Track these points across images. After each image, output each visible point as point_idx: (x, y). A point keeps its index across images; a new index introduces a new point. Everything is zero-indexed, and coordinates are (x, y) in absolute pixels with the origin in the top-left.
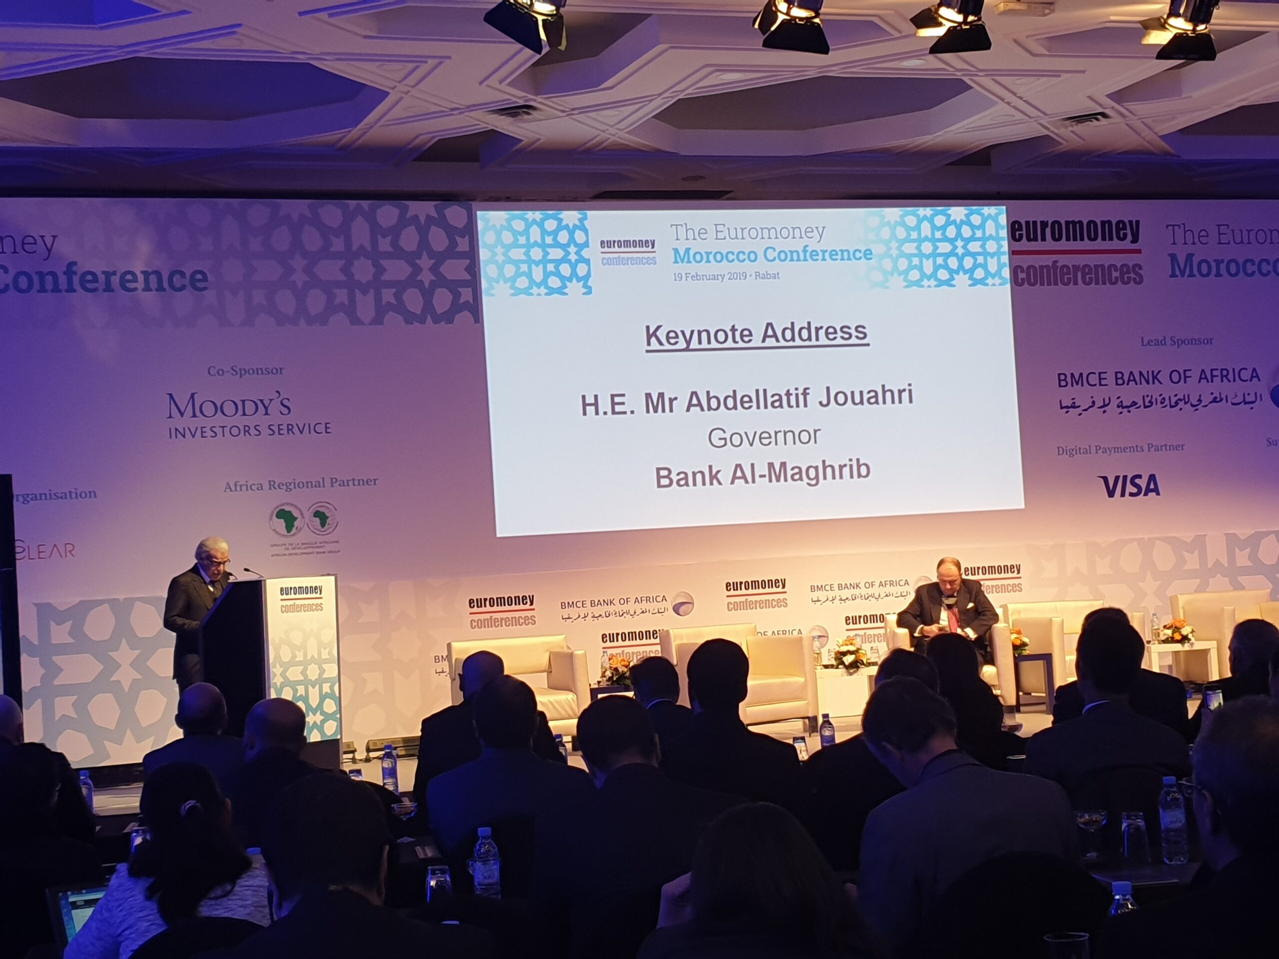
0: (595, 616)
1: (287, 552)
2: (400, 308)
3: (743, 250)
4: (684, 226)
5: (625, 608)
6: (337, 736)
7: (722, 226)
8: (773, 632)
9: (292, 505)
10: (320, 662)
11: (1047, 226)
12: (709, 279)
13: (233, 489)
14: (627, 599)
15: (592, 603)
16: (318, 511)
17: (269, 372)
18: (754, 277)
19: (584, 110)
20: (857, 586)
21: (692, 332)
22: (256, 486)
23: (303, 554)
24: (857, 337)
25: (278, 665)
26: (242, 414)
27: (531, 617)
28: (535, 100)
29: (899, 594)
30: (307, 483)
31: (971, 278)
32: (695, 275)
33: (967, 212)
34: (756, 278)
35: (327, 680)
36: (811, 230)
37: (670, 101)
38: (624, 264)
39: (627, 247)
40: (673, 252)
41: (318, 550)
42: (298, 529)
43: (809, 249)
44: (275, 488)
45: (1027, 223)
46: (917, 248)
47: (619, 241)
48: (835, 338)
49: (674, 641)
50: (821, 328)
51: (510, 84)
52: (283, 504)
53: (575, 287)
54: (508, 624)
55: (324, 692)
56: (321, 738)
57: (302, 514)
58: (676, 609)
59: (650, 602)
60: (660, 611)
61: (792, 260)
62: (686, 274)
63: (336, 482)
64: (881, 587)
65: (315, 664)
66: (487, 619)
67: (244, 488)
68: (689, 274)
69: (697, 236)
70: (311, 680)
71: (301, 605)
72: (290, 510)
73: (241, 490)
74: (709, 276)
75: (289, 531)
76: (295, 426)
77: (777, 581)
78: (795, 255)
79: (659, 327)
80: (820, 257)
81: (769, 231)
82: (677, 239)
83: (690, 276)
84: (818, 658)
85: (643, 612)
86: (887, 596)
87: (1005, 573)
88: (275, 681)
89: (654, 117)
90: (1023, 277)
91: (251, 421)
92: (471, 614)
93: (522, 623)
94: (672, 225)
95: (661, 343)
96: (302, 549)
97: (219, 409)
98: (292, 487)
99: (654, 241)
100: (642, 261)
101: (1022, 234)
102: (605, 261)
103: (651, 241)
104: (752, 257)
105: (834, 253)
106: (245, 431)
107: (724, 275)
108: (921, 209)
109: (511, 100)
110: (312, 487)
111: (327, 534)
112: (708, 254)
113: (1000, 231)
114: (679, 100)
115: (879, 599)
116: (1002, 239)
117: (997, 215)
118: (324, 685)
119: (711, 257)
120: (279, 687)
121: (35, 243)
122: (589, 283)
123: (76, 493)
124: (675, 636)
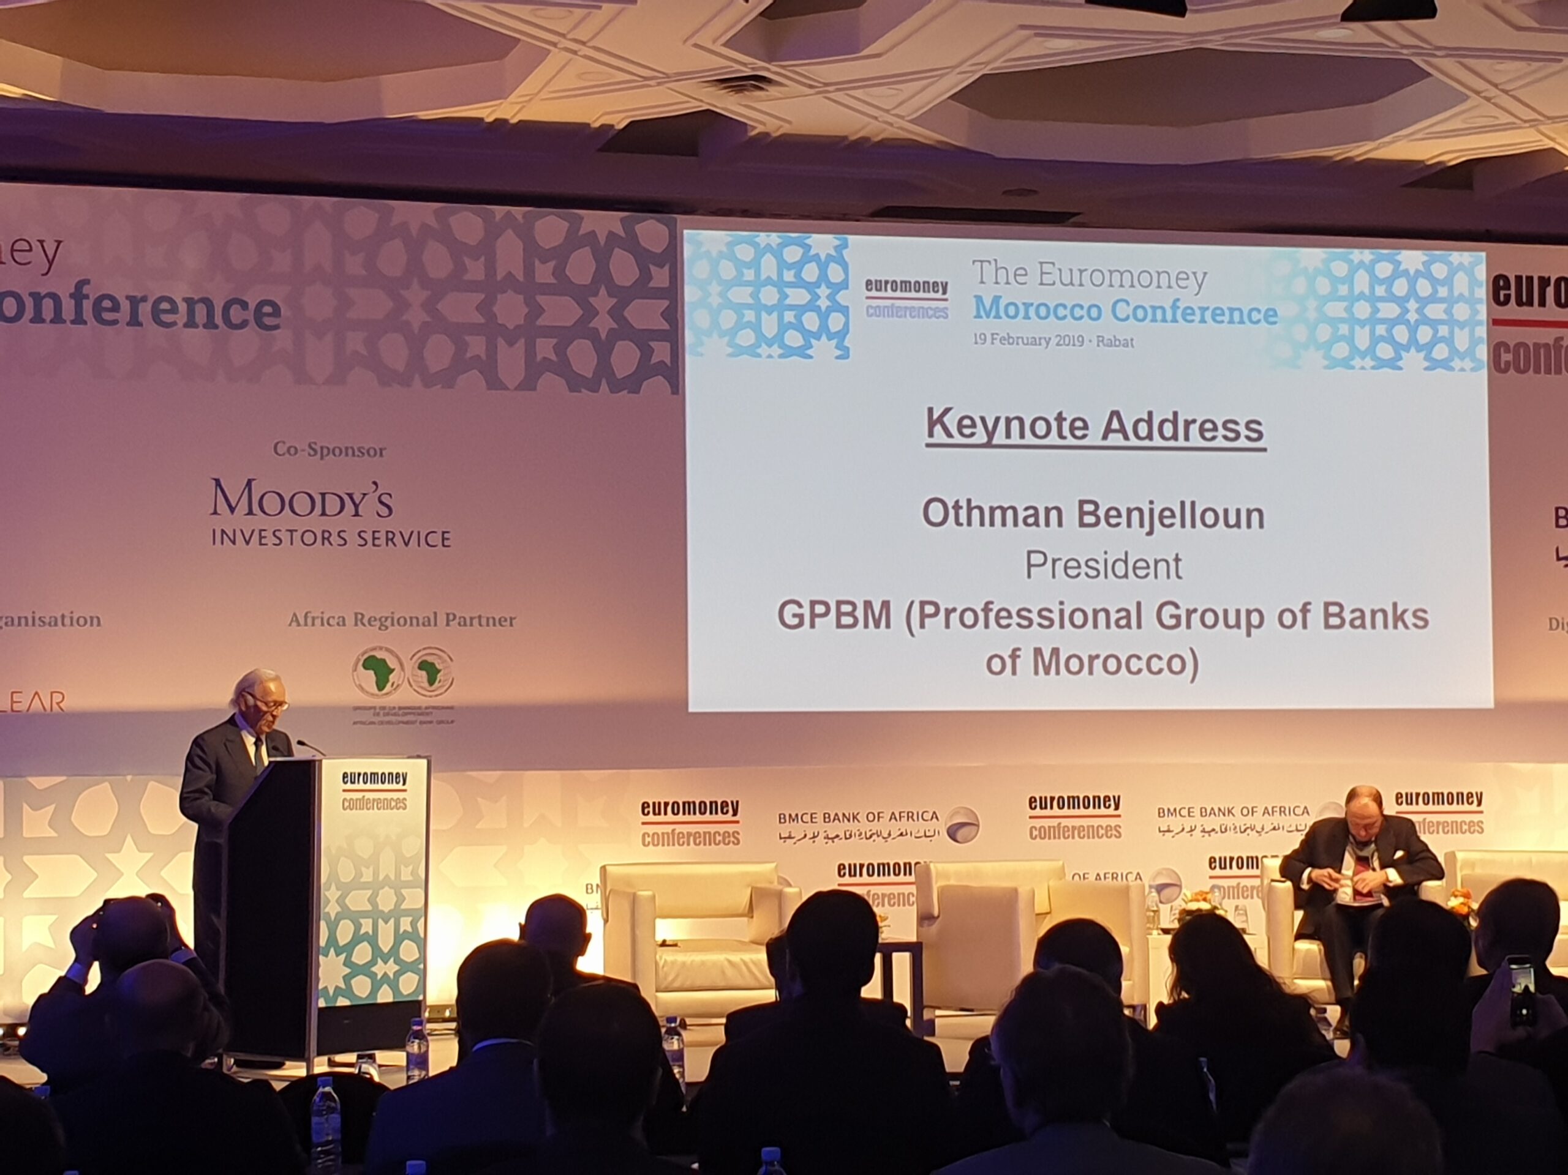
0: (830, 836)
1: (376, 719)
2: (563, 367)
3: (1081, 303)
4: (993, 263)
5: (875, 826)
6: (418, 996)
7: (1051, 265)
8: (1098, 875)
9: (387, 650)
10: (398, 887)
11: (1549, 285)
12: (1027, 344)
13: (302, 621)
14: (879, 814)
15: (826, 818)
16: (425, 661)
17: (363, 453)
18: (1096, 344)
19: (844, 86)
20: (1229, 812)
21: (997, 419)
22: (336, 620)
23: (400, 722)
24: (1248, 438)
25: (333, 887)
26: (320, 513)
27: (733, 833)
28: (768, 70)
29: (1294, 828)
30: (411, 618)
31: (1428, 358)
32: (1006, 337)
33: (1425, 258)
34: (1098, 345)
35: (408, 912)
36: (1185, 276)
37: (970, 77)
38: (900, 317)
39: (906, 291)
40: (974, 300)
41: (422, 718)
42: (395, 686)
43: (1182, 305)
44: (364, 625)
45: (1519, 278)
46: (1346, 309)
47: (895, 282)
48: (1214, 438)
49: (936, 882)
50: (1194, 421)
51: (725, 45)
52: (374, 649)
53: (824, 348)
54: (698, 842)
55: (401, 931)
56: (394, 998)
57: (401, 665)
58: (953, 833)
59: (913, 820)
60: (927, 834)
61: (1154, 320)
62: (993, 334)
63: (454, 619)
64: (1266, 815)
65: (390, 888)
66: (668, 834)
67: (318, 622)
68: (997, 334)
69: (1011, 279)
70: (382, 912)
71: (374, 800)
72: (383, 657)
73: (313, 624)
74: (1028, 338)
75: (380, 688)
76: (398, 535)
77: (1107, 798)
78: (1159, 313)
79: (947, 411)
80: (1197, 318)
81: (1122, 275)
82: (982, 282)
83: (999, 337)
84: (1154, 917)
85: (901, 834)
86: (1274, 829)
87: (1458, 803)
88: (327, 910)
89: (951, 97)
90: (1508, 359)
91: (333, 525)
92: (644, 823)
93: (719, 841)
94: (974, 262)
95: (949, 435)
96: (399, 715)
97: (287, 504)
98: (388, 623)
99: (946, 283)
100: (927, 313)
101: (1509, 295)
102: (871, 311)
103: (942, 283)
104: (1094, 312)
105: (1218, 312)
106: (323, 538)
107: (1050, 339)
108: (1356, 251)
109: (732, 67)
110: (418, 625)
111: (437, 696)
112: (1027, 306)
113: (1477, 290)
114: (984, 76)
115: (1263, 833)
116: (1480, 301)
117: (1473, 265)
118: (402, 919)
119: (1032, 311)
120: (333, 918)
121: (31, 250)
122: (846, 343)
123: (72, 618)
124: (937, 873)
